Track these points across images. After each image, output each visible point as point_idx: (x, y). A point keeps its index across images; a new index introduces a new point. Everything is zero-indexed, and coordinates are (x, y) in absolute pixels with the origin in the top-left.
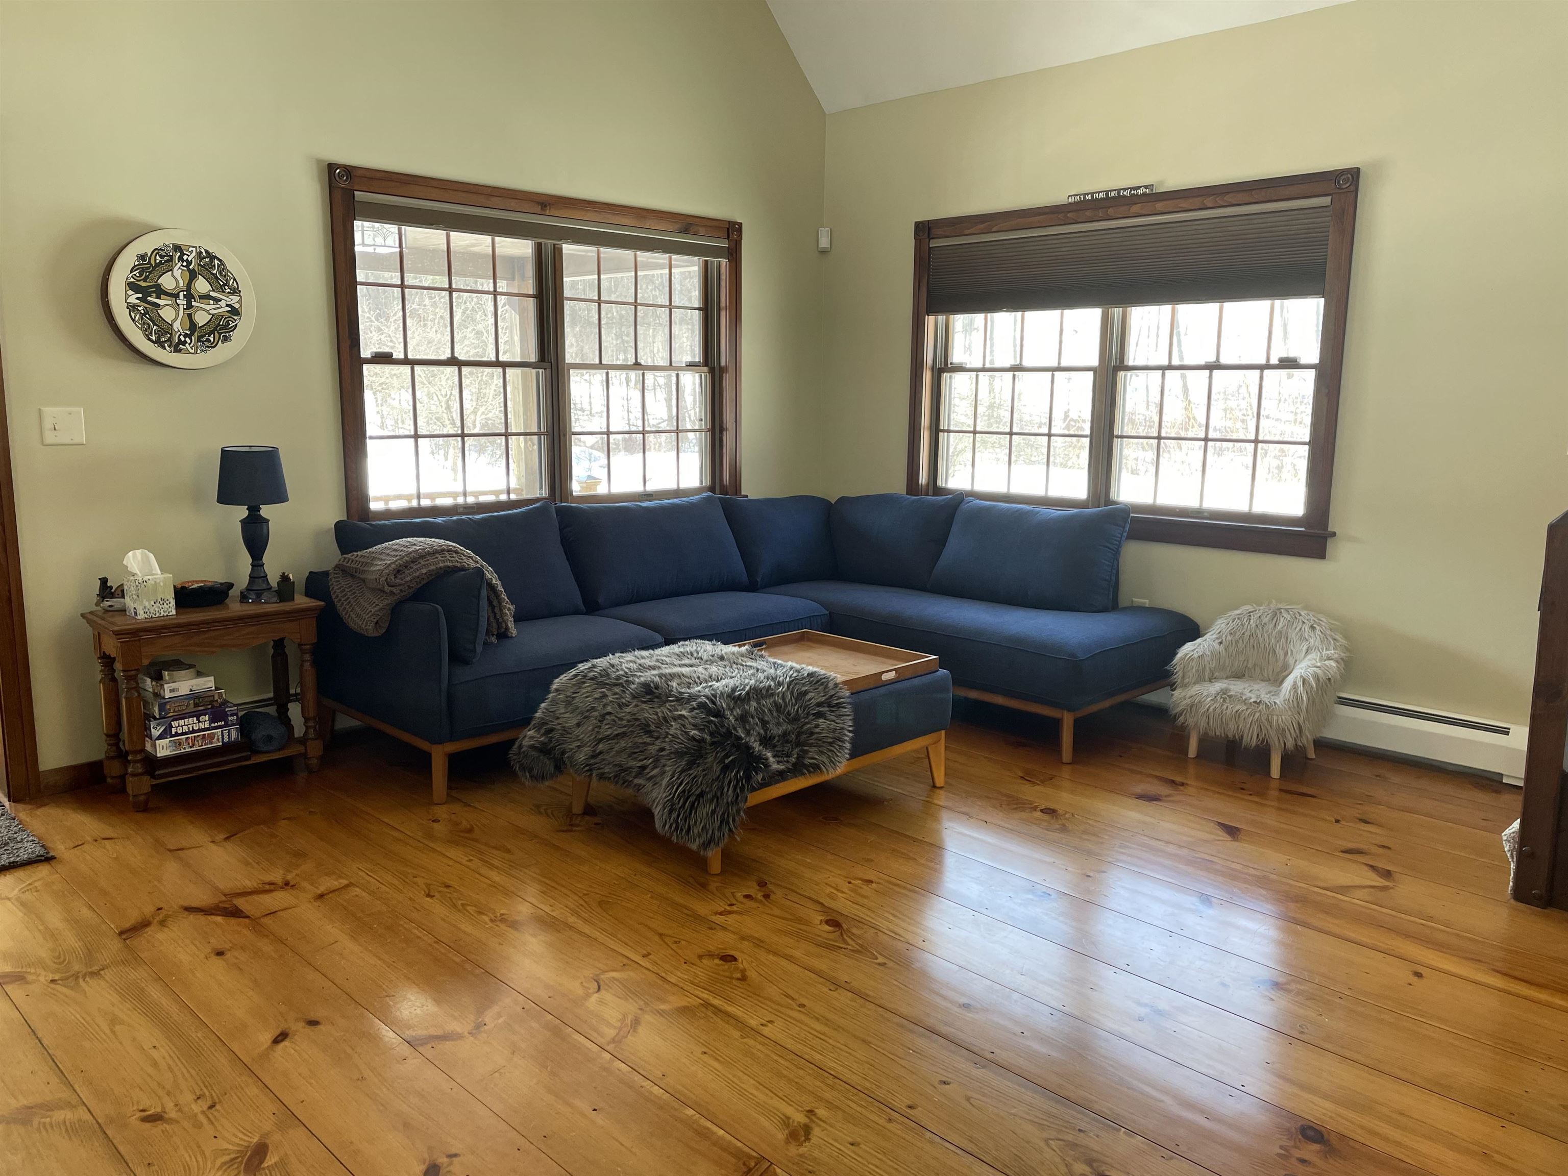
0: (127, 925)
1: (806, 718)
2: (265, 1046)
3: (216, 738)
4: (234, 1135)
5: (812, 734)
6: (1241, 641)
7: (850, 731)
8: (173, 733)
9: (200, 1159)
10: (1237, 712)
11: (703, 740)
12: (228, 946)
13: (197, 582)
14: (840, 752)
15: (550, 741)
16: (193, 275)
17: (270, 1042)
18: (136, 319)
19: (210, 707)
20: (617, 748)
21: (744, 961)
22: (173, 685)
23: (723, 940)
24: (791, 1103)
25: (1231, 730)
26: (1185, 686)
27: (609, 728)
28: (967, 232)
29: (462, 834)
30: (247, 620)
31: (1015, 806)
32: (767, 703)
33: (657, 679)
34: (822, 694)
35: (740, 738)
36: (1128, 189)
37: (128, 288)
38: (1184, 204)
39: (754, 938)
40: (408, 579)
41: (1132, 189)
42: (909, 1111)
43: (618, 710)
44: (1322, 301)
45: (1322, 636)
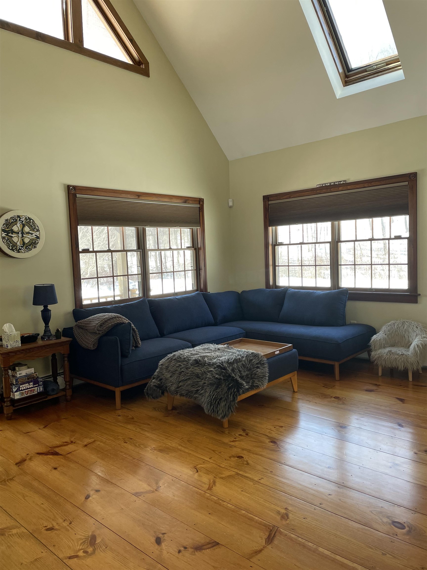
0: (17, 461)
1: (254, 369)
2: (83, 500)
3: (35, 390)
4: (82, 533)
5: (256, 374)
6: (392, 334)
7: (268, 373)
8: (20, 390)
9: (72, 542)
10: (395, 358)
11: (220, 379)
12: (58, 466)
13: (26, 334)
14: (265, 381)
15: (161, 383)
16: (24, 226)
17: (84, 499)
18: (5, 242)
19: (33, 379)
20: (187, 384)
21: (246, 458)
22: (20, 372)
23: (236, 451)
24: (279, 506)
25: (394, 365)
26: (376, 350)
27: (183, 377)
28: (281, 198)
29: (131, 420)
30: (46, 347)
31: (324, 397)
32: (240, 364)
33: (200, 358)
34: (257, 360)
35: (233, 377)
36: (337, 182)
37: (2, 231)
38: (358, 186)
39: (247, 449)
40: (105, 328)
41: (339, 182)
42: (320, 505)
43: (186, 370)
44: (408, 217)
45: (421, 330)
